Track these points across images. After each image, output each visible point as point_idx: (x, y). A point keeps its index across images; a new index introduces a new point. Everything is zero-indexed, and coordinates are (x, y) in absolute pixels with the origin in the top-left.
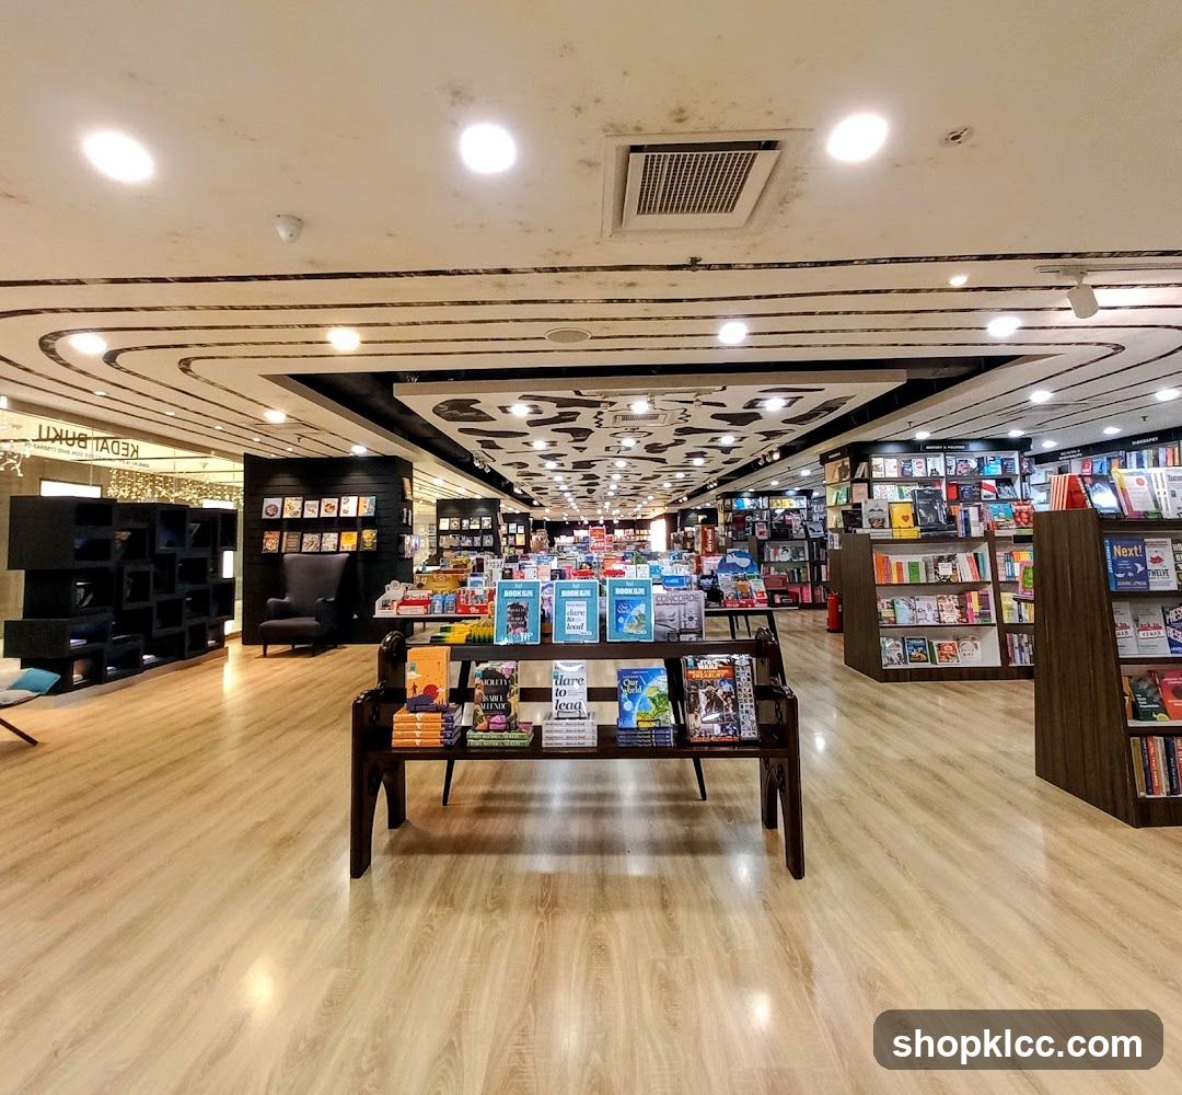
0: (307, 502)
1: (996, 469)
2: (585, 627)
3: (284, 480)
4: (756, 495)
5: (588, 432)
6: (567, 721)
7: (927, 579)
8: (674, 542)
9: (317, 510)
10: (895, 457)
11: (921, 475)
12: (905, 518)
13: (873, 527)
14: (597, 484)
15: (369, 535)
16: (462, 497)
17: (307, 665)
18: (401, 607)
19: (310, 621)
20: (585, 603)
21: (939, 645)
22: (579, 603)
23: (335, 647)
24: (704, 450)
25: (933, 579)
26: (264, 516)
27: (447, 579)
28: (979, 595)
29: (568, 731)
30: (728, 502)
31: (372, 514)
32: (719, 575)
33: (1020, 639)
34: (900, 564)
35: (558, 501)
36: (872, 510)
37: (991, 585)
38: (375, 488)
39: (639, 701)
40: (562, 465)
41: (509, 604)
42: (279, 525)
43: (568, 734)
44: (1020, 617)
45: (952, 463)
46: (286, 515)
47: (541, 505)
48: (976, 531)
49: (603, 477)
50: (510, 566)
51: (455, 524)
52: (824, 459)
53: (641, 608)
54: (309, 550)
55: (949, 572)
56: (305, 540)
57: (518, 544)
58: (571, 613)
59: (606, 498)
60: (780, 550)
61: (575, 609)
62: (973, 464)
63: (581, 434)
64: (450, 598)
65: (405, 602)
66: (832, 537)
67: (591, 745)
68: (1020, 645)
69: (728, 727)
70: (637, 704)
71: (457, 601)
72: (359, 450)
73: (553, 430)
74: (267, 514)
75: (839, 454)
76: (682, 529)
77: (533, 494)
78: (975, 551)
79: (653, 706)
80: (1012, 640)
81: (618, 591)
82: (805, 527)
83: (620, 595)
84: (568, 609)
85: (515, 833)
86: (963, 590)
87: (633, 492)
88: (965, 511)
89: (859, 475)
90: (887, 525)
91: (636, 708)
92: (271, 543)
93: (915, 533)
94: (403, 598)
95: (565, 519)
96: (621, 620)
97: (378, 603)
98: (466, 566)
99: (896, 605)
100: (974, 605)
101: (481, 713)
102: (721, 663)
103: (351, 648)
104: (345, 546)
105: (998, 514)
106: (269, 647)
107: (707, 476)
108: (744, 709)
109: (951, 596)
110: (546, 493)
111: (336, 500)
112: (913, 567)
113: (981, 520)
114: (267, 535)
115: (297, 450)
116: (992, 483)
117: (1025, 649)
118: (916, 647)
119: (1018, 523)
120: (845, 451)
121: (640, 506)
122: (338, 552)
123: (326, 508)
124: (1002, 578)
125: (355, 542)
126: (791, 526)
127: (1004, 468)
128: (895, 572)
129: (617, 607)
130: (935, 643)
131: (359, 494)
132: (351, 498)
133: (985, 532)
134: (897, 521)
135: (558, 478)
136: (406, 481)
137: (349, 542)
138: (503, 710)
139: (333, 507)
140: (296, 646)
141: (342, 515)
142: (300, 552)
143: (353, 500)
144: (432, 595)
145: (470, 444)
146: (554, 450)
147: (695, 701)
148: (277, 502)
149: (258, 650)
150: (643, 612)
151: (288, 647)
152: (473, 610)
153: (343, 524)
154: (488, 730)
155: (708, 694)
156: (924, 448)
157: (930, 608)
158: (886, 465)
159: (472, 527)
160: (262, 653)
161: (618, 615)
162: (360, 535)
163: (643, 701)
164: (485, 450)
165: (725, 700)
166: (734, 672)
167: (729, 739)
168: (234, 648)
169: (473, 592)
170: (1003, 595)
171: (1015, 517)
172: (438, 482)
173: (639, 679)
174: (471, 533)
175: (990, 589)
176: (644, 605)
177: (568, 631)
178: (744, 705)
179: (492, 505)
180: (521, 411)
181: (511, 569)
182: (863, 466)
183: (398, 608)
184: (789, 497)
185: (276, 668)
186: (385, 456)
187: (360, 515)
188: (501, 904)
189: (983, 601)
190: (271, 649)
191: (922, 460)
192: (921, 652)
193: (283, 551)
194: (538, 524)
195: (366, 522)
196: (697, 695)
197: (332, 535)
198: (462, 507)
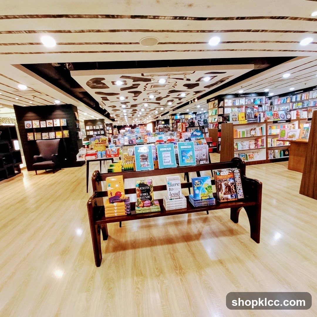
0: (41, 122)
1: (258, 102)
2: (171, 161)
3: (30, 115)
4: (181, 114)
5: (140, 92)
6: (175, 200)
7: (247, 136)
8: (156, 129)
9: (45, 125)
10: (231, 99)
11: (238, 105)
12: (243, 117)
13: (233, 121)
14: (136, 113)
15: (66, 133)
16: (92, 119)
17: (53, 176)
18: (86, 157)
19: (50, 162)
20: (170, 152)
21: (249, 155)
22: (168, 153)
23: (61, 169)
24: (174, 99)
25: (249, 136)
26: (26, 128)
27: (101, 146)
28: (261, 140)
29: (175, 204)
30: (173, 117)
31: (66, 125)
32: (191, 138)
33: (271, 151)
34: (240, 132)
35: (122, 119)
36: (233, 115)
37: (265, 137)
38: (65, 116)
39: (201, 189)
40: (127, 106)
41: (140, 155)
42: (32, 130)
43: (176, 205)
44: (272, 145)
45: (247, 100)
46: (34, 127)
47: (117, 121)
48: (262, 120)
49: (138, 110)
50: (115, 139)
51: (91, 128)
52: (208, 101)
53: (191, 153)
54: (45, 139)
55: (254, 133)
56: (43, 135)
57: (110, 133)
58: (165, 157)
59: (137, 117)
60: (192, 130)
61: (166, 155)
62: (252, 101)
63: (137, 93)
64: (104, 153)
65: (87, 155)
66: (210, 125)
67: (184, 208)
68: (271, 153)
69: (233, 195)
70: (201, 191)
71: (106, 153)
72: (57, 102)
73: (128, 92)
74: (27, 127)
75: (214, 99)
76: (158, 126)
77: (115, 117)
78: (261, 126)
79: (207, 191)
80: (269, 152)
81: (182, 147)
82: (198, 123)
83: (183, 149)
84: (163, 156)
85: (151, 236)
86: (256, 139)
87: (146, 115)
88: (260, 114)
89: (220, 105)
90: (237, 120)
91: (200, 192)
92: (30, 137)
93: (246, 122)
94: (86, 154)
95: (122, 125)
96: (184, 158)
97: (77, 156)
98: (105, 141)
99: (238, 144)
100: (260, 143)
101: (140, 200)
102: (229, 172)
103: (66, 169)
104: (58, 136)
105: (268, 115)
106: (37, 171)
107: (170, 108)
108: (238, 188)
109: (253, 140)
110: (119, 117)
111: (52, 121)
112: (243, 133)
113: (264, 117)
114: (28, 134)
115: (34, 103)
116: (257, 106)
117: (272, 154)
118: (242, 156)
119: (274, 117)
120: (216, 98)
121: (146, 119)
122: (56, 139)
123: (49, 123)
124: (268, 134)
125: (61, 135)
126: (194, 123)
127: (261, 101)
128: (238, 134)
129: (182, 153)
130: (248, 154)
131: (60, 118)
132: (57, 120)
133: (265, 120)
134: (240, 119)
135: (125, 111)
136: (76, 113)
137: (59, 135)
138: (149, 198)
139: (51, 123)
140: (47, 170)
141: (55, 126)
142: (42, 139)
143: (58, 120)
144: (97, 152)
145: (98, 98)
146: (127, 101)
147: (221, 187)
148: (29, 122)
149: (34, 172)
150: (192, 154)
151: (44, 171)
152: (112, 156)
153: (56, 129)
154: (144, 206)
155: (225, 184)
156: (240, 96)
157: (247, 144)
158: (228, 102)
159: (97, 128)
160: (35, 174)
161: (183, 156)
162: (62, 133)
163: (203, 189)
164: (103, 101)
165: (232, 186)
166: (234, 175)
167: (234, 199)
168: (25, 172)
169: (112, 150)
170: (268, 139)
171: (273, 115)
172: (85, 114)
173: (200, 181)
174: (96, 130)
175: (265, 138)
176: (191, 152)
177: (164, 164)
178: (238, 187)
179: (102, 121)
180: (120, 83)
181: (115, 141)
182: (222, 103)
183: (85, 157)
184: (190, 115)
185: (41, 178)
186: (67, 104)
187: (62, 125)
188: (161, 272)
189: (262, 141)
190: (39, 172)
191: (238, 100)
192: (244, 157)
193: (36, 139)
194: (115, 127)
195: (64, 128)
196: (221, 185)
197: (52, 133)
198: (93, 122)
